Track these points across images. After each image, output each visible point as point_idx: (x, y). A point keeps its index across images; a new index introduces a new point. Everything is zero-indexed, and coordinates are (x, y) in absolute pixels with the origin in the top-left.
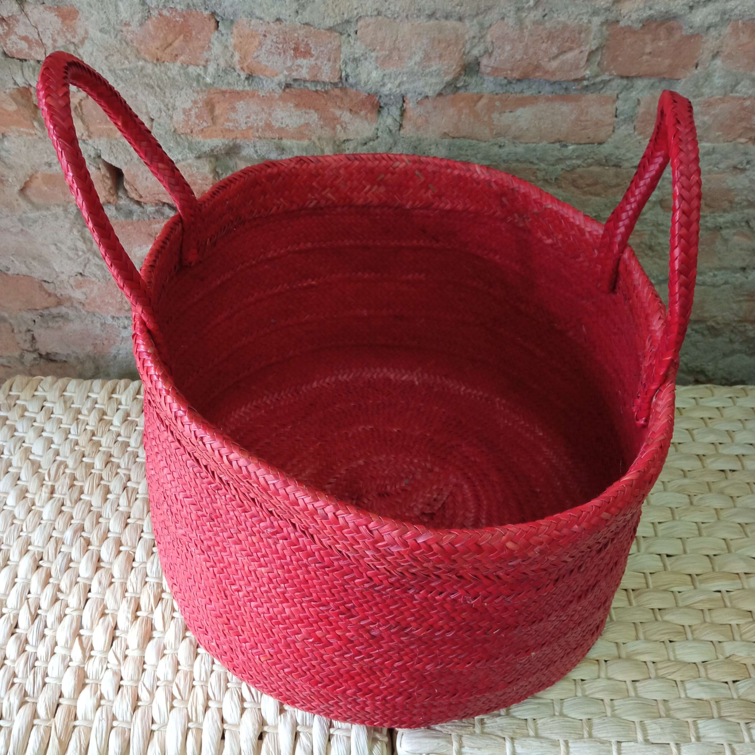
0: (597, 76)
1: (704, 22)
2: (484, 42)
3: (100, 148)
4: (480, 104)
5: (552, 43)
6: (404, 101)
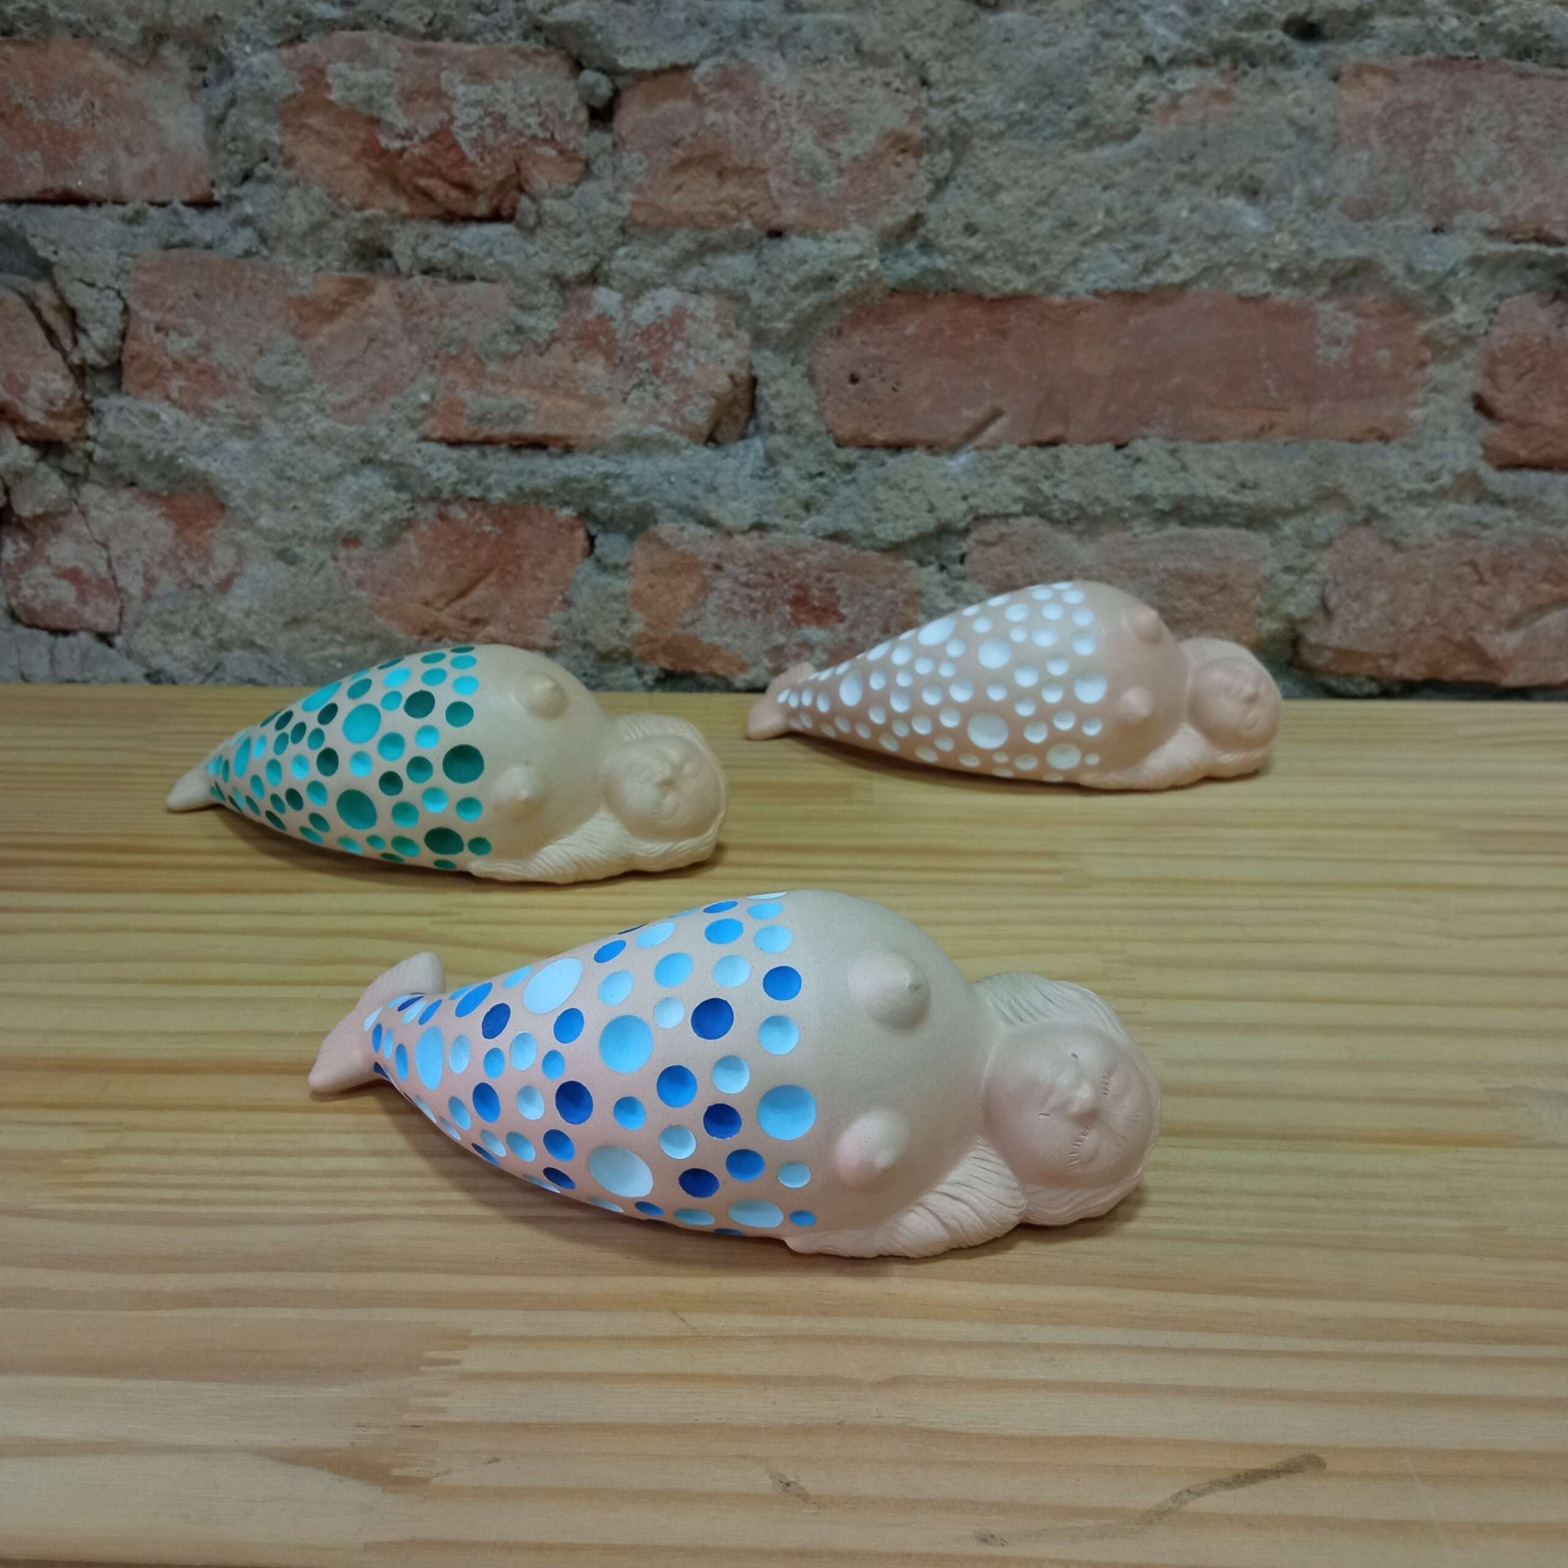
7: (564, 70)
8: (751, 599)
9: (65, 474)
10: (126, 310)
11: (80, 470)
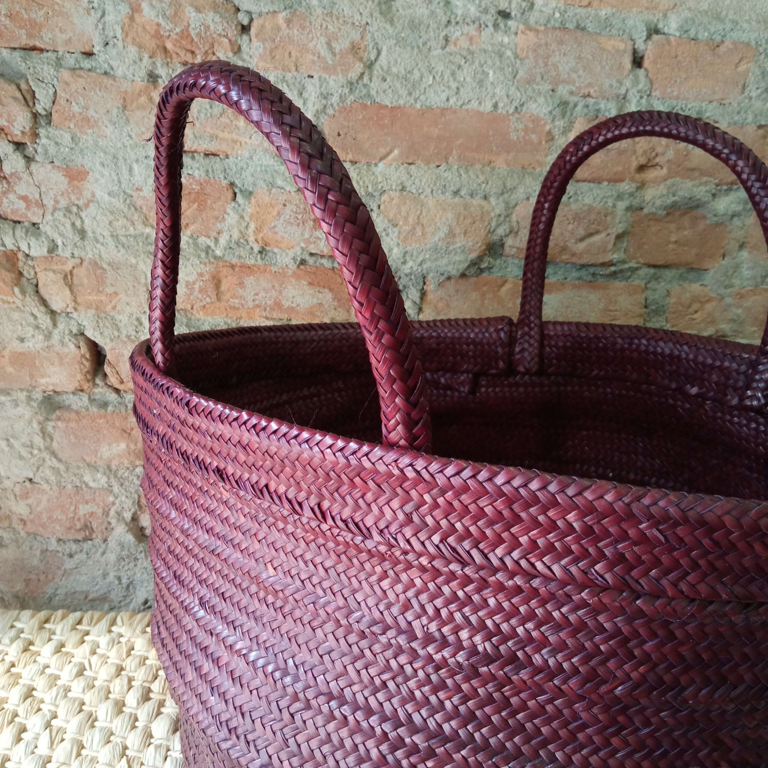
0: (624, 262)
1: (727, 210)
2: (510, 221)
3: (85, 323)
4: (504, 289)
5: (579, 224)
6: (425, 283)
7: (233, 10)
8: (298, 219)
9: (25, 157)
10: (55, 92)
11: (31, 156)
